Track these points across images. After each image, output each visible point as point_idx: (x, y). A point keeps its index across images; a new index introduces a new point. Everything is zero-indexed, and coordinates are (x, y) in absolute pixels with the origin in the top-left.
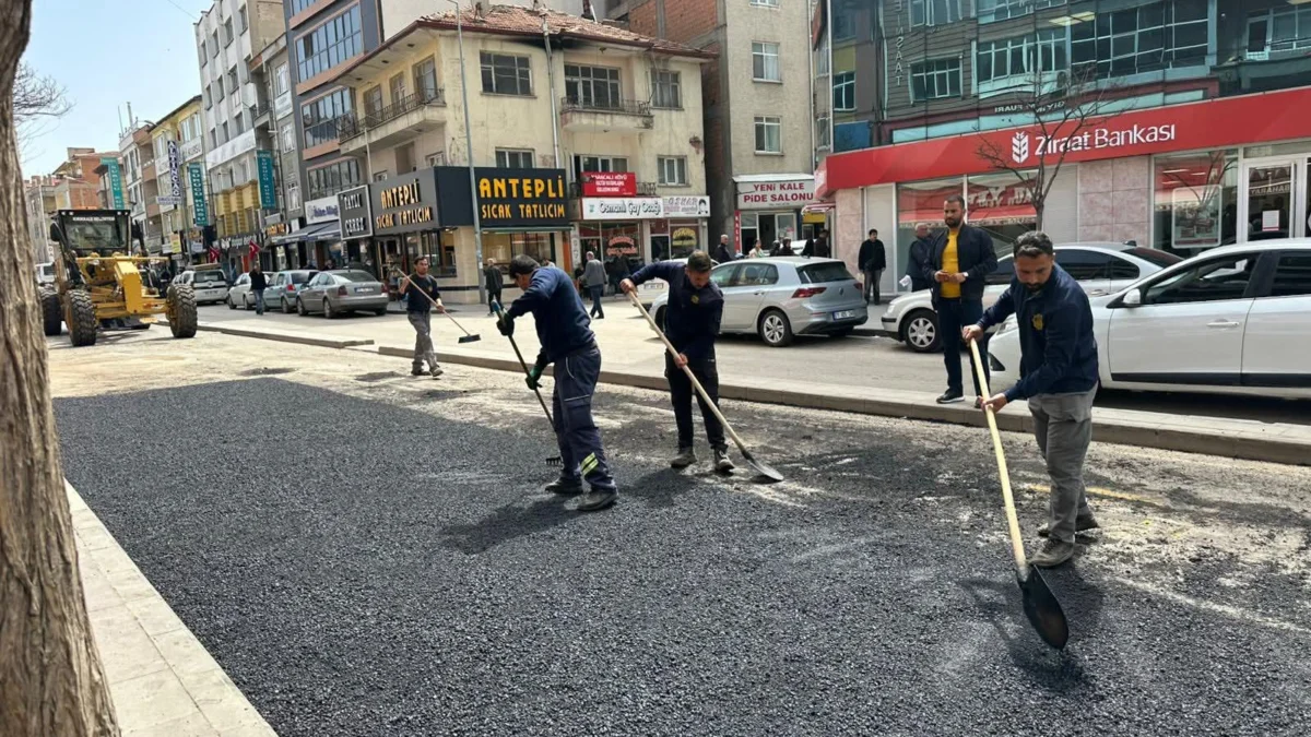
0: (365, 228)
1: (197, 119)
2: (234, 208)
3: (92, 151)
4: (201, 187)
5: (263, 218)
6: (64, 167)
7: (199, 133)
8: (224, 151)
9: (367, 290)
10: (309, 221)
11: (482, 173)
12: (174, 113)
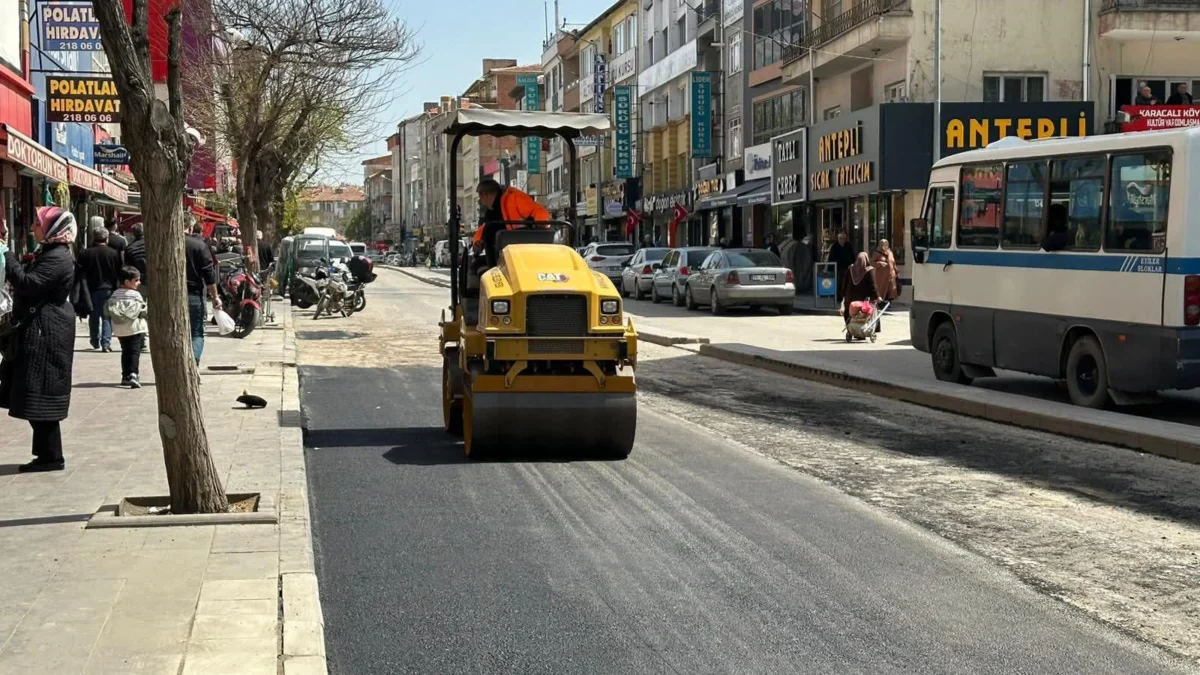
0: (798, 190)
1: (634, 21)
2: (666, 154)
3: (513, 63)
4: (628, 122)
5: (696, 168)
6: (476, 87)
7: (633, 43)
8: (659, 71)
9: (766, 278)
10: (748, 177)
11: (952, 111)
12: (606, 14)
